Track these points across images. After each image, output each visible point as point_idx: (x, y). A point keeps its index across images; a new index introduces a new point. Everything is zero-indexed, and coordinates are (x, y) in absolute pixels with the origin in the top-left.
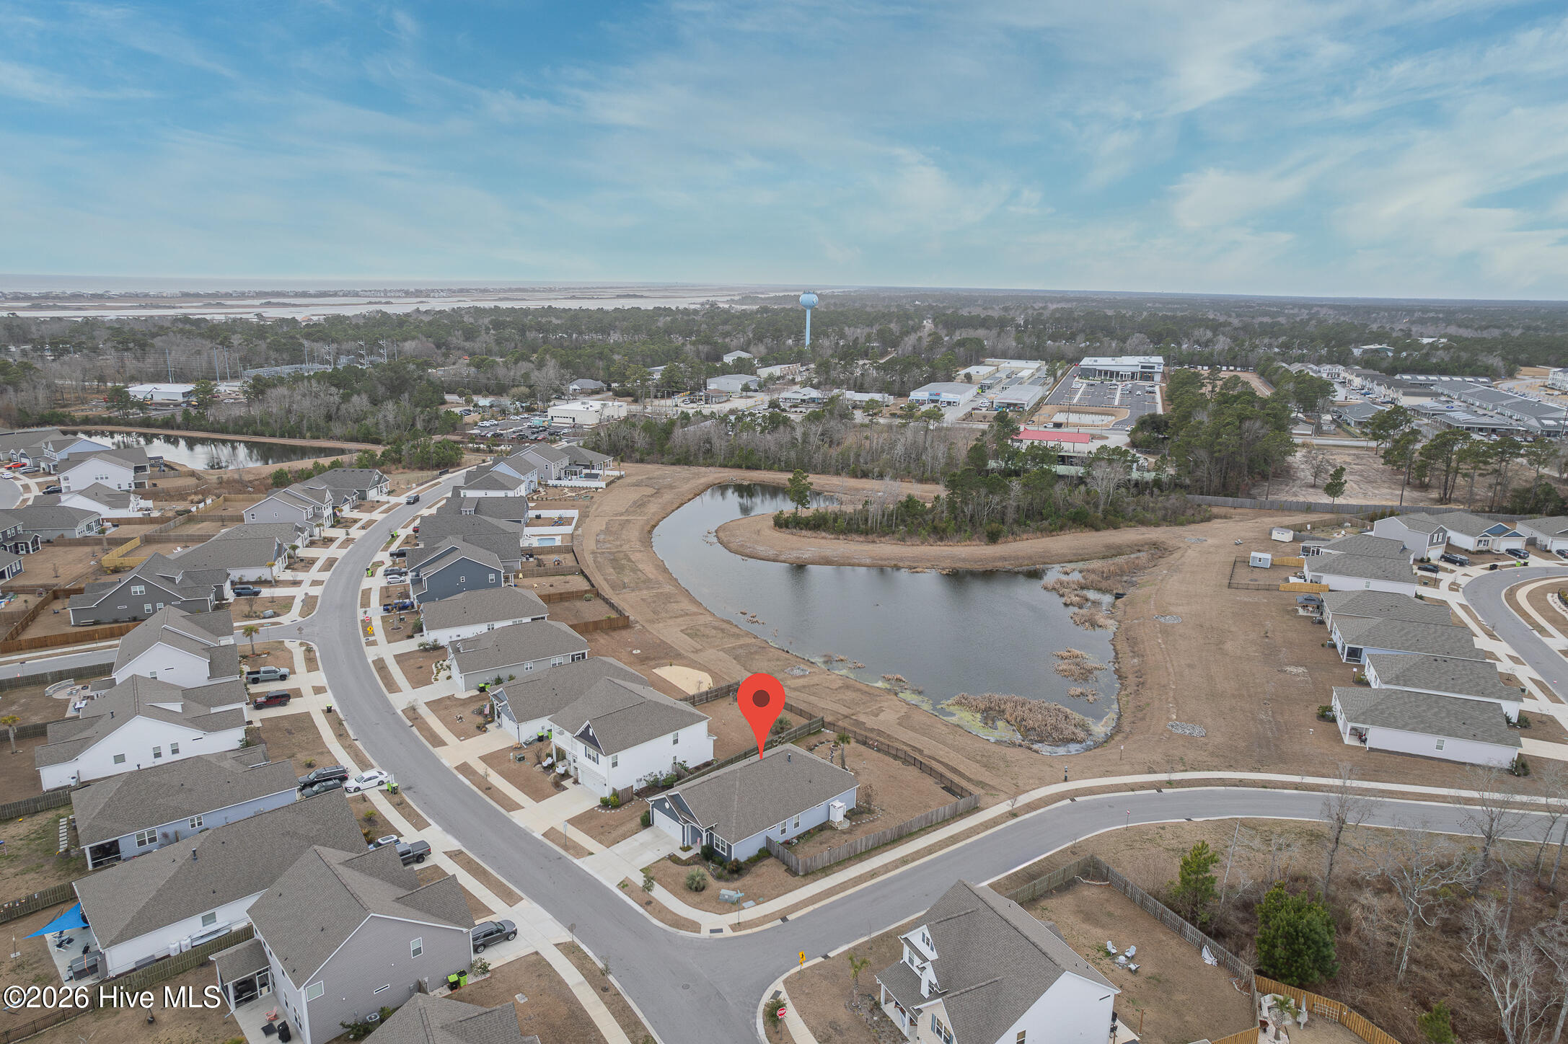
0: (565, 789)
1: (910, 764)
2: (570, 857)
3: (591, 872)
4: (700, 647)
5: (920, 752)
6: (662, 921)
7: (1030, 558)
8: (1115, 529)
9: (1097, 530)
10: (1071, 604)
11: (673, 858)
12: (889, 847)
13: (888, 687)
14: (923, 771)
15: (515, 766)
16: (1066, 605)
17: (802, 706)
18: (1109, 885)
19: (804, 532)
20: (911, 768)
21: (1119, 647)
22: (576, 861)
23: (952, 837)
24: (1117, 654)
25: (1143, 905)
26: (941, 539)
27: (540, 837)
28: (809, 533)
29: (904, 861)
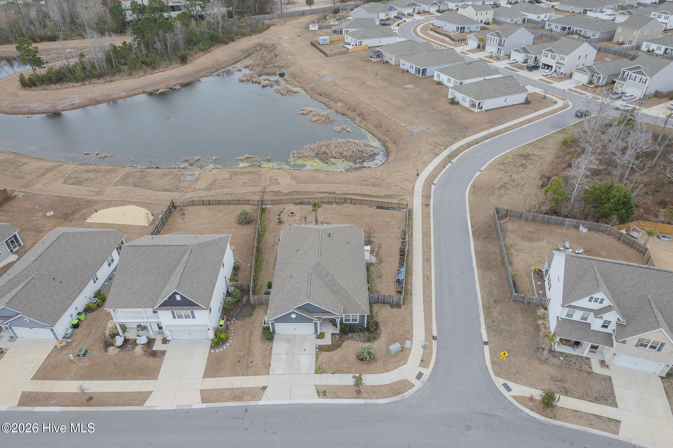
0: (163, 353)
1: (342, 203)
2: (252, 403)
3: (286, 402)
4: (97, 190)
5: (334, 193)
6: (384, 397)
7: (213, 67)
8: (233, 41)
9: (227, 44)
10: (267, 86)
11: (321, 349)
12: (410, 257)
13: (248, 164)
14: (355, 204)
15: (85, 362)
16: (264, 87)
17: (229, 198)
18: (510, 218)
19: (53, 86)
20: (345, 205)
21: (321, 100)
22: (260, 403)
23: (423, 233)
24: (324, 104)
25: (534, 220)
26: (154, 68)
27: (204, 406)
28: (58, 86)
29: (427, 260)
